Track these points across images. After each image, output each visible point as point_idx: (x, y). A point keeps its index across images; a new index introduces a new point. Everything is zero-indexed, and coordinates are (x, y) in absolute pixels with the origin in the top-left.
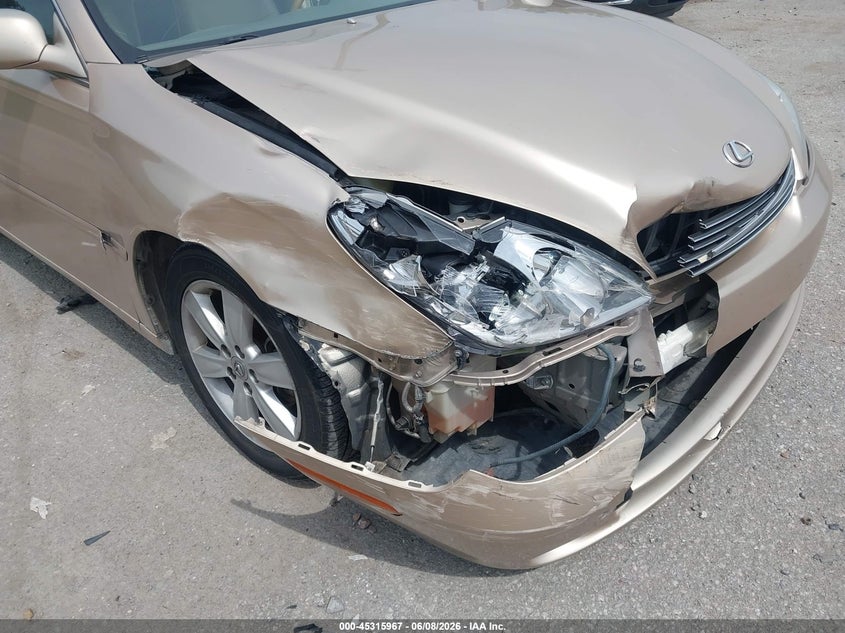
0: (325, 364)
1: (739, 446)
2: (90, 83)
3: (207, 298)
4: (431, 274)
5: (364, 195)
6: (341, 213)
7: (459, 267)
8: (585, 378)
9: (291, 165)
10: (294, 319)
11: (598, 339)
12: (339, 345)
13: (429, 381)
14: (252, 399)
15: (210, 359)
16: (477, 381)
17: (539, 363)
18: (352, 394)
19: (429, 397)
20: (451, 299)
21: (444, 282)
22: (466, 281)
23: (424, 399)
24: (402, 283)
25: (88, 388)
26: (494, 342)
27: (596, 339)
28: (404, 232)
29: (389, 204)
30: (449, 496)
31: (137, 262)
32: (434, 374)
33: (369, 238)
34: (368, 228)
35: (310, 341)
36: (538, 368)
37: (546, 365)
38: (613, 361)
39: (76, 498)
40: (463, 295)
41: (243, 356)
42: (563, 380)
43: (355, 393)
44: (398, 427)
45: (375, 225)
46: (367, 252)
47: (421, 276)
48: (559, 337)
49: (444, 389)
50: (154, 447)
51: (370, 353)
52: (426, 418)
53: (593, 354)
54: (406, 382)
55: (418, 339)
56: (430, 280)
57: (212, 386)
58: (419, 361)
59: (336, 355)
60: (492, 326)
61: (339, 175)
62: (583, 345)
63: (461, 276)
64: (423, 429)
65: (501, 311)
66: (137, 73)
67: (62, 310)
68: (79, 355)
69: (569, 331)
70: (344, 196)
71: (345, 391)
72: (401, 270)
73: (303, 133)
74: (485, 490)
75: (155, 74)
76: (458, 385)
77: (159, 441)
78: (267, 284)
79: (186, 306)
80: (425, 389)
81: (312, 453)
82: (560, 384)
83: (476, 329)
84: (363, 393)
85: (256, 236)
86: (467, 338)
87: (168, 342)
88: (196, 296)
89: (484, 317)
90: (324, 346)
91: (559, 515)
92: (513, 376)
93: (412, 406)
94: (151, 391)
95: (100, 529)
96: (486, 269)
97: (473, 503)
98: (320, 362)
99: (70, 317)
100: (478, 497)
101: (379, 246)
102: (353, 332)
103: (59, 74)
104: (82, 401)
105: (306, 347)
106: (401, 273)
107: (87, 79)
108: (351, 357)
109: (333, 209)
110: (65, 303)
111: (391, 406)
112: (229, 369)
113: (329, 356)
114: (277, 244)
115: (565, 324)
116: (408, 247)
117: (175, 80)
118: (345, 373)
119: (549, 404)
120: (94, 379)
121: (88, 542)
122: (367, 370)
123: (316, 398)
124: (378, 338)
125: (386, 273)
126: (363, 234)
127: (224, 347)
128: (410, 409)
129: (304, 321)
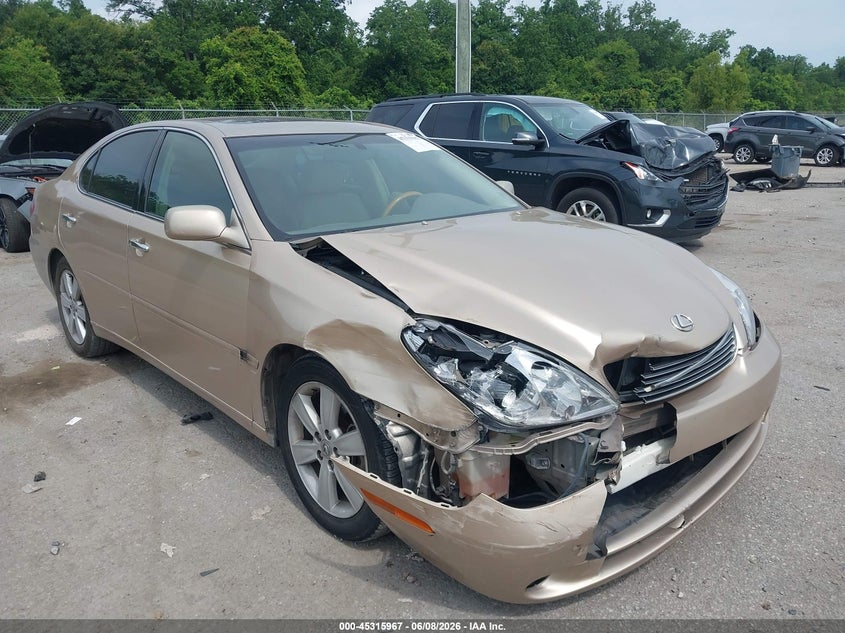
0: (390, 435)
1: (717, 553)
2: (252, 253)
3: (309, 398)
4: (465, 374)
5: (425, 322)
6: (410, 332)
7: (484, 370)
8: (571, 459)
9: (381, 304)
10: (371, 403)
11: (578, 429)
12: (400, 422)
13: (461, 449)
14: (334, 474)
15: (305, 447)
16: (493, 450)
17: (536, 441)
18: (406, 459)
19: (460, 464)
20: (477, 390)
21: (472, 378)
22: (487, 379)
23: (456, 465)
24: (445, 377)
25: (205, 476)
26: (504, 420)
27: (577, 429)
28: (449, 345)
29: (440, 330)
30: (467, 514)
31: (264, 369)
32: (464, 444)
33: (426, 348)
34: (426, 341)
35: (381, 419)
36: (536, 444)
37: (542, 442)
38: (587, 445)
39: (194, 546)
40: (485, 387)
41: (330, 438)
42: (556, 461)
43: (408, 459)
44: (437, 492)
45: (431, 340)
46: (423, 356)
47: (458, 372)
48: (549, 423)
49: (470, 457)
50: (254, 518)
51: (422, 426)
52: (458, 484)
53: (575, 438)
54: (444, 451)
55: (453, 416)
56: (464, 377)
57: (304, 472)
58: (454, 434)
59: (398, 430)
60: (503, 409)
61: (410, 312)
62: (568, 432)
63: (484, 376)
64: (455, 494)
65: (509, 400)
66: (285, 247)
67: (185, 422)
68: (197, 453)
69: (558, 420)
70: (412, 322)
71: (401, 458)
72: (446, 369)
73: (389, 286)
74: (491, 511)
75: (297, 248)
76: (480, 454)
77: (257, 515)
78: (357, 379)
79: (293, 407)
80: (457, 456)
81: (379, 480)
82: (555, 465)
83: (492, 410)
84: (413, 461)
85: (354, 346)
86: (487, 418)
87: (272, 436)
88: (302, 397)
89: (498, 403)
90: (390, 423)
91: (543, 537)
92: (519, 449)
93: (447, 470)
94: (253, 481)
95: (212, 566)
96: (501, 372)
97: (483, 520)
98: (387, 433)
99: (190, 428)
100: (486, 515)
101: (432, 353)
102: (411, 411)
103: (230, 246)
104: (200, 484)
105: (378, 423)
106: (444, 370)
107: (250, 249)
108: (409, 432)
109: (405, 330)
110: (188, 417)
111: (433, 476)
112: (319, 452)
113: (393, 430)
114: (367, 353)
115: (554, 415)
116: (450, 355)
117: (309, 252)
118: (404, 444)
119: (549, 484)
120: (209, 471)
121: (203, 574)
122: (418, 443)
123: (379, 457)
124: (427, 414)
125: (436, 370)
126: (423, 345)
127: (317, 434)
128: (446, 472)
129: (379, 403)
